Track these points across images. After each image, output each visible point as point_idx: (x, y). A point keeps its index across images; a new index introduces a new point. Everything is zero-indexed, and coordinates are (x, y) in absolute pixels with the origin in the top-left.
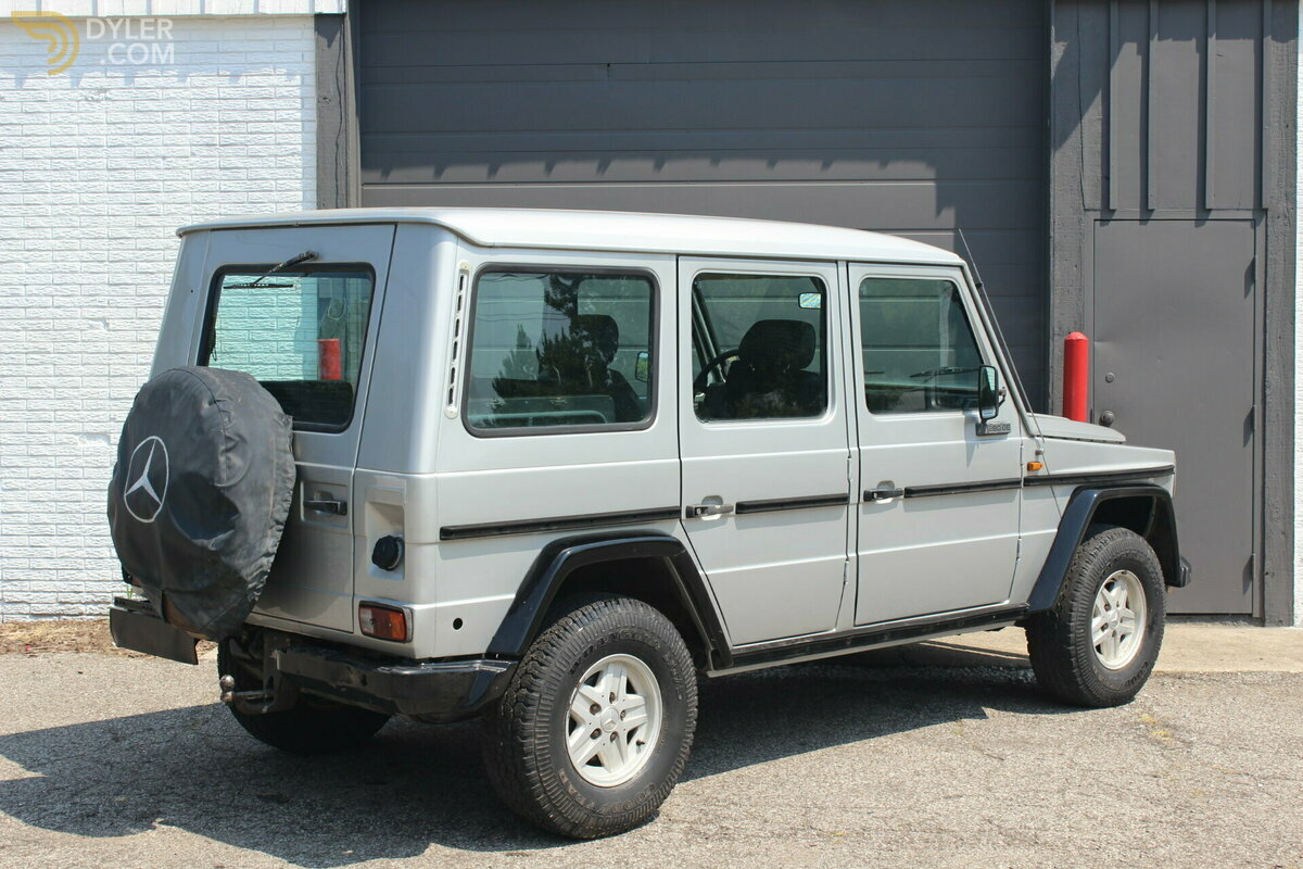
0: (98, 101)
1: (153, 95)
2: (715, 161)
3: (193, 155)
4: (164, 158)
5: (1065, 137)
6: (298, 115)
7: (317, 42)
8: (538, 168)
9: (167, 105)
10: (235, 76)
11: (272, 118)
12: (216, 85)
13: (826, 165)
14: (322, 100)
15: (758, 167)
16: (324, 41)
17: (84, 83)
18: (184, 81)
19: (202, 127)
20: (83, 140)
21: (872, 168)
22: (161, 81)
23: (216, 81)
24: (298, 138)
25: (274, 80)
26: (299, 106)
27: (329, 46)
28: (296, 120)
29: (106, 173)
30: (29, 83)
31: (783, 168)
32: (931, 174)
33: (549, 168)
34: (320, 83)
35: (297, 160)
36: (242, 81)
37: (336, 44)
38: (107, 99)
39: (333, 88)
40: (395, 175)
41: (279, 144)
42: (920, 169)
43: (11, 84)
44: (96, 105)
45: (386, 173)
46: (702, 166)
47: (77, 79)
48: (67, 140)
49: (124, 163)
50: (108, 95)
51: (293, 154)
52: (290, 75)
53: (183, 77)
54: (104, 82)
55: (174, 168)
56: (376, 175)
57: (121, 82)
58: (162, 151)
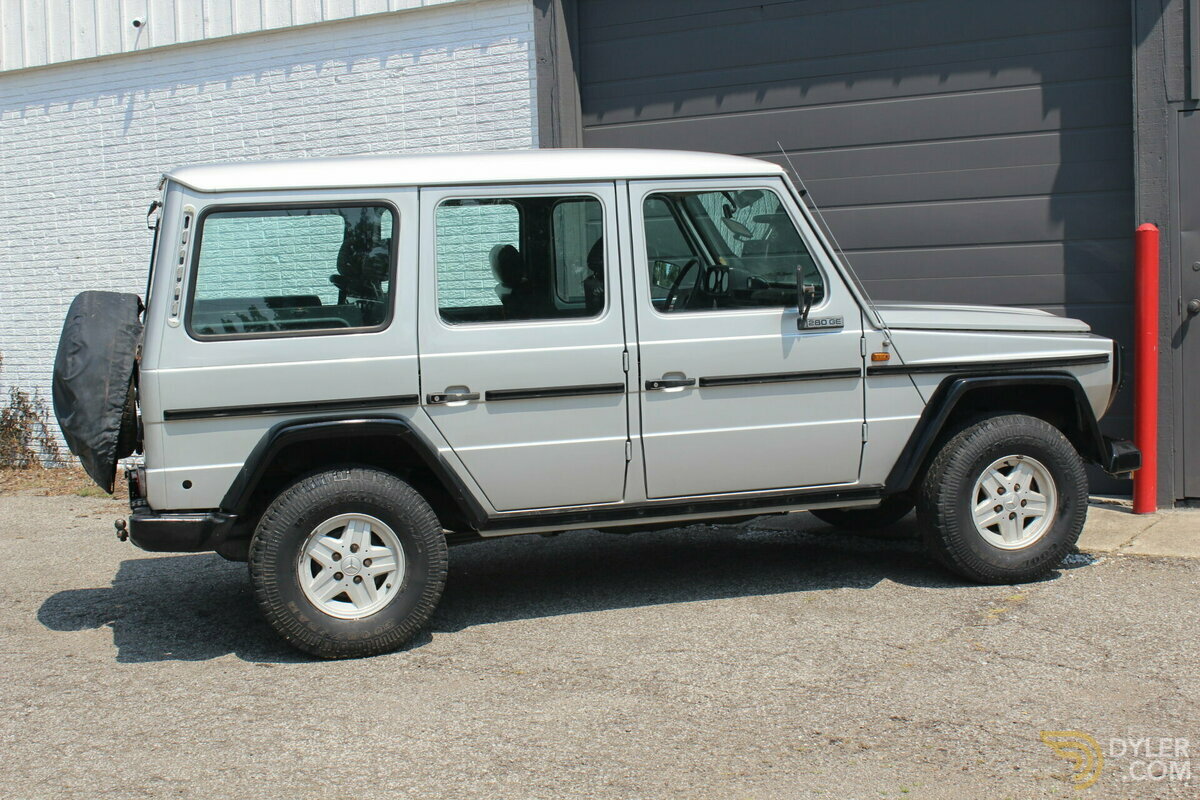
0: (397, 77)
1: (431, 69)
2: (850, 84)
3: (459, 114)
4: (441, 118)
5: (1147, 31)
6: (527, 75)
7: (535, 13)
8: (709, 103)
9: (441, 76)
10: (484, 48)
11: (510, 79)
12: (470, 56)
13: (944, 78)
14: (541, 60)
15: (884, 85)
16: (540, 12)
17: (388, 64)
18: (450, 56)
19: (464, 91)
20: (389, 108)
21: (982, 78)
22: (436, 58)
23: (472, 53)
24: (527, 93)
25: (510, 48)
26: (527, 67)
27: (544, 16)
28: (525, 79)
29: (404, 133)
30: (355, 68)
31: (907, 84)
32: (1037, 78)
33: (719, 101)
34: (539, 49)
35: (527, 112)
36: (490, 51)
37: (548, 13)
38: (403, 75)
39: (548, 51)
40: (607, 118)
41: (515, 100)
42: (1027, 74)
43: (344, 70)
44: (397, 80)
45: (601, 116)
46: (838, 89)
47: (384, 61)
48: (379, 110)
49: (415, 124)
50: (404, 72)
51: (524, 107)
52: (520, 42)
53: (450, 52)
54: (400, 62)
55: (447, 125)
56: (593, 119)
57: (411, 61)
58: (439, 112)
